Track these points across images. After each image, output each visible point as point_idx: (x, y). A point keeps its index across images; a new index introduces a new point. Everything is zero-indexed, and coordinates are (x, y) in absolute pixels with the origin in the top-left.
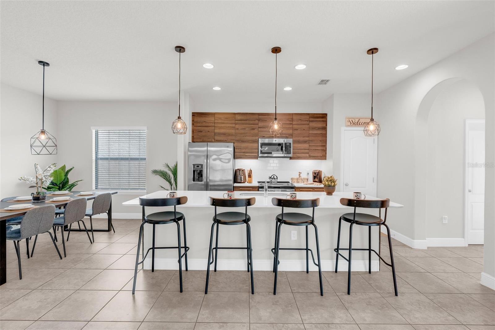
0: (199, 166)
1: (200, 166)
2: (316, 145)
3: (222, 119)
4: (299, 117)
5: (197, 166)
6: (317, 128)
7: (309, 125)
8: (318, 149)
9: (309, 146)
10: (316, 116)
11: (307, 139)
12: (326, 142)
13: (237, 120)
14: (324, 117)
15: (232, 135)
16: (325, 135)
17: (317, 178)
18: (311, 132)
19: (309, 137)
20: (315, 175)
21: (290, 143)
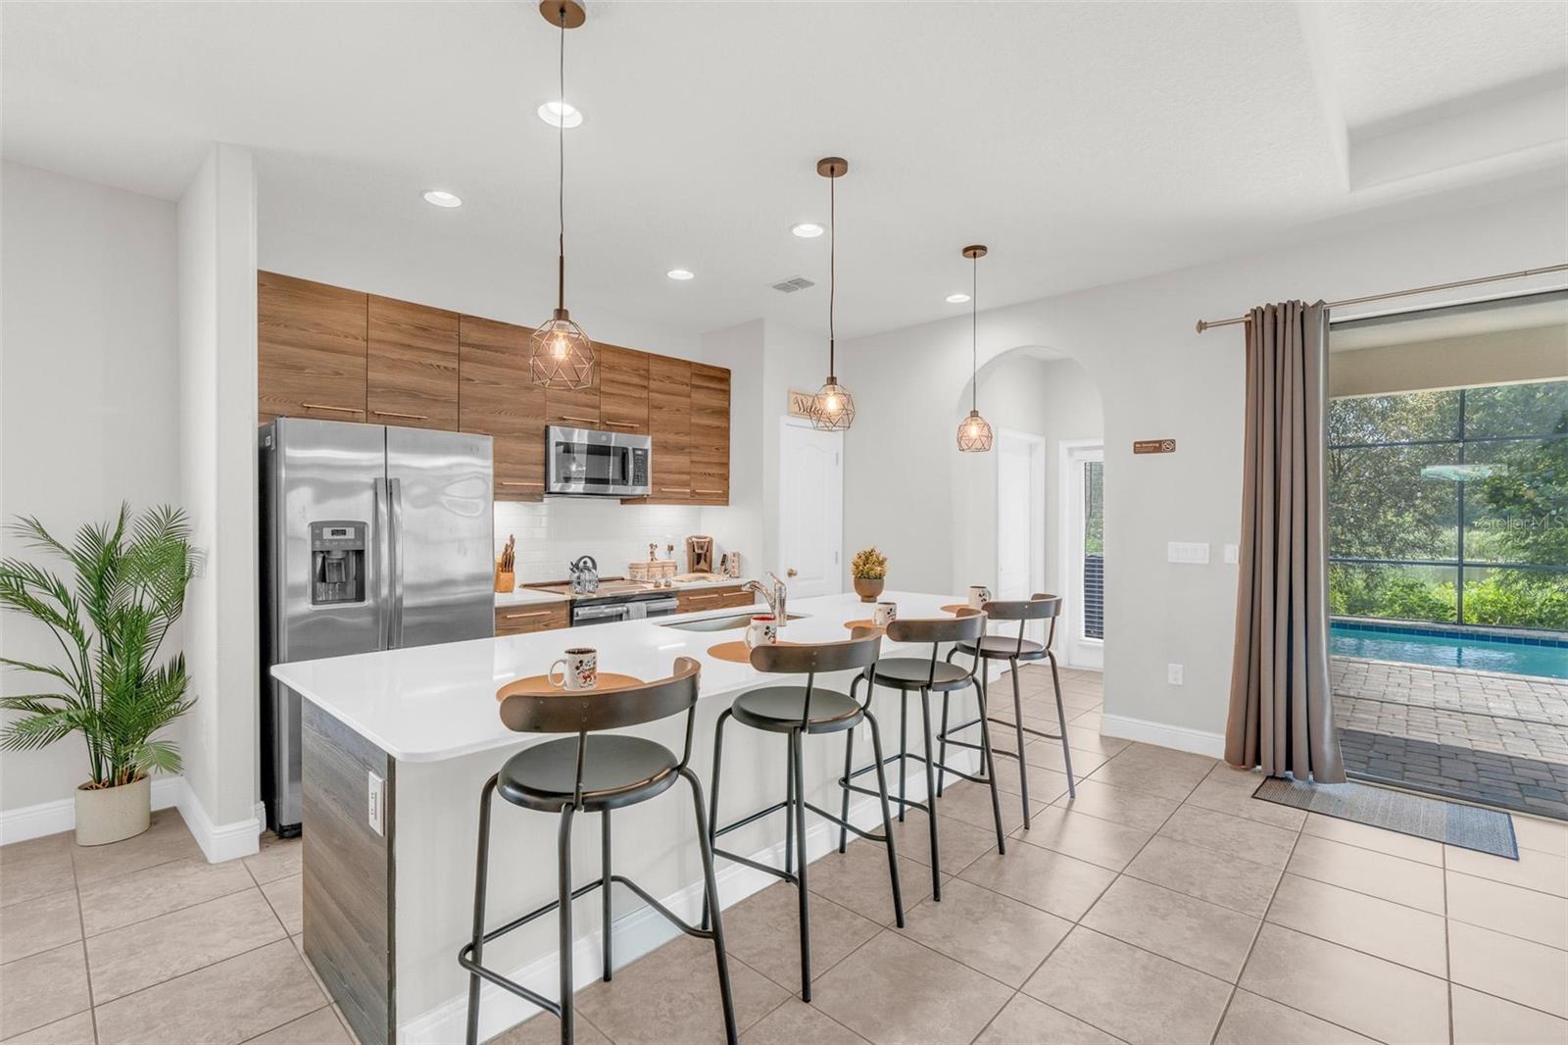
0: (344, 533)
1: (351, 533)
2: (706, 460)
3: (404, 326)
4: (665, 369)
5: (334, 533)
6: (709, 411)
7: (689, 397)
8: (711, 471)
9: (692, 462)
10: (705, 372)
11: (684, 439)
12: (725, 451)
13: (469, 345)
14: (721, 378)
15: (446, 401)
16: (724, 433)
17: (705, 561)
18: (695, 420)
19: (688, 434)
20: (700, 551)
21: (646, 451)
